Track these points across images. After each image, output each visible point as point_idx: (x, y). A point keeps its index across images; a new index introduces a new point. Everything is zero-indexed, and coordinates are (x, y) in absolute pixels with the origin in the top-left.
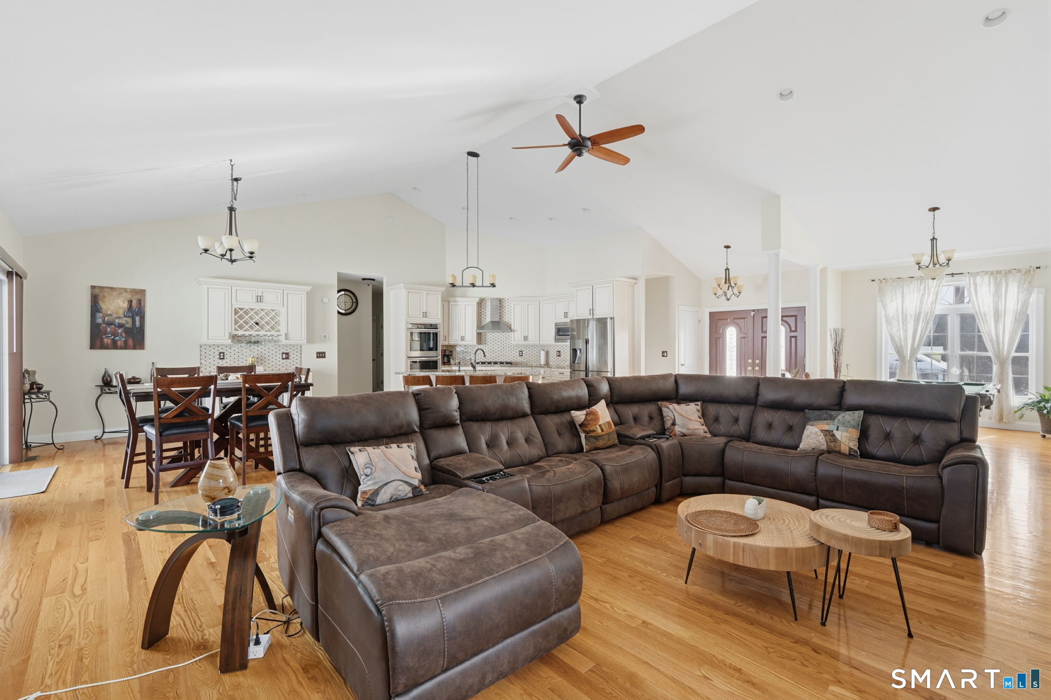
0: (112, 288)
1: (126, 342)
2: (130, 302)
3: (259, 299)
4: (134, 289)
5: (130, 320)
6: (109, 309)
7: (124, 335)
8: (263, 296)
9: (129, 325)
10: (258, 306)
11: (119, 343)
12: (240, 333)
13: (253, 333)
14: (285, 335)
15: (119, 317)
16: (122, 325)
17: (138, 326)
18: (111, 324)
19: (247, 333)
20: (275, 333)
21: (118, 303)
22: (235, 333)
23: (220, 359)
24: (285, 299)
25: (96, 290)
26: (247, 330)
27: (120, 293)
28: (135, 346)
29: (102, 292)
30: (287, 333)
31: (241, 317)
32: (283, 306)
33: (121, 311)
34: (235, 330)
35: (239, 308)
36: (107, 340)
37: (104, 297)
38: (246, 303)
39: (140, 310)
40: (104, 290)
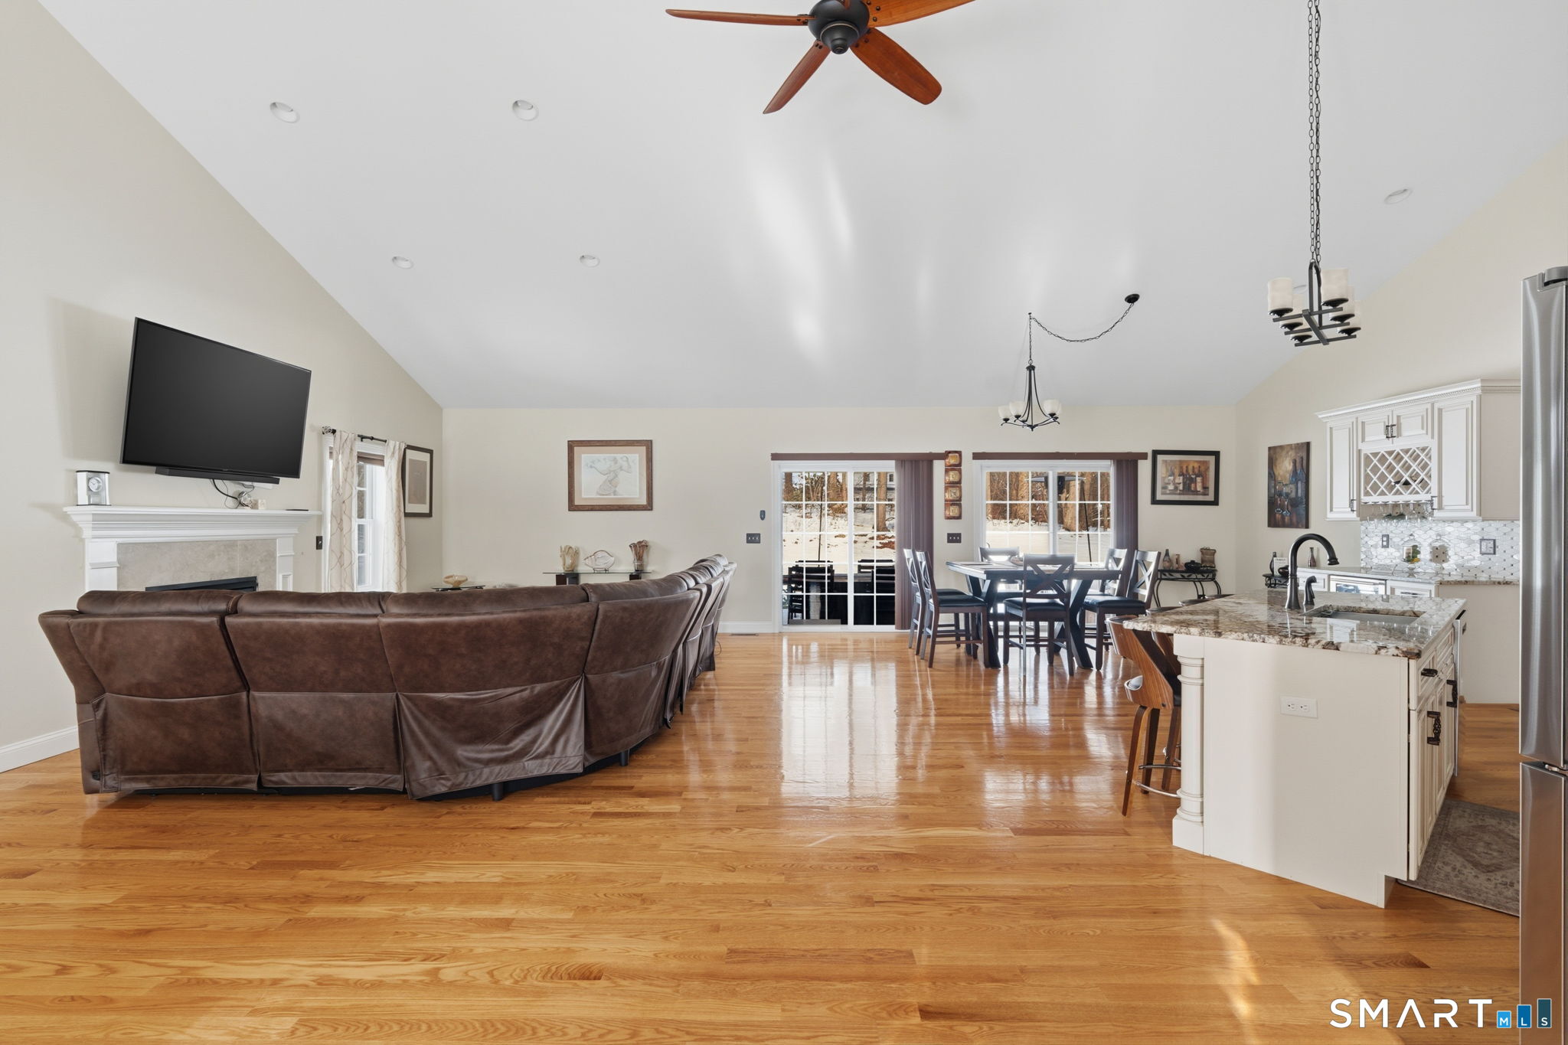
0: (1281, 447)
1: (1291, 519)
2: (1295, 462)
3: (1391, 431)
4: (1298, 444)
5: (1292, 486)
6: (1279, 474)
7: (1290, 508)
8: (1399, 425)
9: (1293, 495)
10: (1397, 445)
11: (1287, 519)
12: (1375, 498)
13: (1391, 498)
14: (1435, 500)
15: (1286, 485)
16: (1287, 495)
17: (1299, 495)
18: (1280, 495)
19: (1381, 500)
20: (1423, 497)
21: (1286, 466)
22: (1364, 499)
23: (1383, 546)
24: (1435, 421)
25: (1272, 452)
26: (1383, 493)
27: (1288, 452)
28: (1298, 523)
29: (1275, 453)
30: (1440, 497)
31: (1375, 470)
32: (1433, 437)
33: (1288, 475)
34: (1367, 494)
35: (1371, 454)
36: (1278, 516)
37: (1276, 459)
38: (1376, 443)
39: (1303, 472)
40: (1278, 450)
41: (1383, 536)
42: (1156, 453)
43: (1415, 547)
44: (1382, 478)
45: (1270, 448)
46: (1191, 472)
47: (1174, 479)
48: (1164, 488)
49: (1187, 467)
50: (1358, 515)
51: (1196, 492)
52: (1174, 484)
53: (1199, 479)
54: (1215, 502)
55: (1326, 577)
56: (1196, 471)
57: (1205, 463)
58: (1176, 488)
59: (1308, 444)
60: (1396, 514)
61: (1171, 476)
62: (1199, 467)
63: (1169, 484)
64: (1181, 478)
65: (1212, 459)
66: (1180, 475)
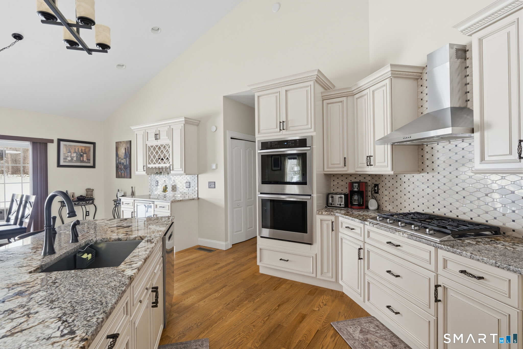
0: (120, 142)
1: (124, 175)
2: (125, 149)
3: (157, 137)
4: (126, 141)
5: (125, 160)
6: (120, 154)
7: (124, 170)
8: (159, 134)
9: (125, 164)
10: (159, 143)
12: (152, 165)
13: (157, 165)
14: (171, 166)
15: (123, 159)
16: (123, 163)
17: (127, 164)
18: (120, 163)
19: (154, 166)
20: (168, 165)
21: (122, 151)
22: (149, 166)
23: (156, 186)
24: (170, 133)
25: (117, 144)
26: (154, 163)
27: (123, 145)
28: (127, 176)
29: (118, 145)
30: (173, 165)
31: (152, 153)
32: (170, 140)
33: (123, 155)
34: (149, 163)
35: (151, 146)
36: (120, 173)
37: (119, 147)
38: (152, 142)
39: (128, 154)
40: (119, 143)
41: (156, 181)
42: (59, 140)
43: (166, 186)
44: (154, 157)
45: (116, 142)
46: (80, 152)
47: (71, 155)
48: (65, 159)
49: (78, 149)
50: (146, 173)
51: (83, 161)
52: (71, 157)
53: (85, 155)
54: (94, 167)
55: (133, 201)
56: (83, 151)
57: (89, 147)
58: (72, 159)
59: (130, 141)
60: (160, 172)
61: (69, 153)
62: (85, 149)
63: (68, 157)
64: (75, 154)
65: (92, 146)
66: (74, 153)
